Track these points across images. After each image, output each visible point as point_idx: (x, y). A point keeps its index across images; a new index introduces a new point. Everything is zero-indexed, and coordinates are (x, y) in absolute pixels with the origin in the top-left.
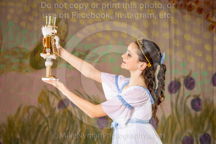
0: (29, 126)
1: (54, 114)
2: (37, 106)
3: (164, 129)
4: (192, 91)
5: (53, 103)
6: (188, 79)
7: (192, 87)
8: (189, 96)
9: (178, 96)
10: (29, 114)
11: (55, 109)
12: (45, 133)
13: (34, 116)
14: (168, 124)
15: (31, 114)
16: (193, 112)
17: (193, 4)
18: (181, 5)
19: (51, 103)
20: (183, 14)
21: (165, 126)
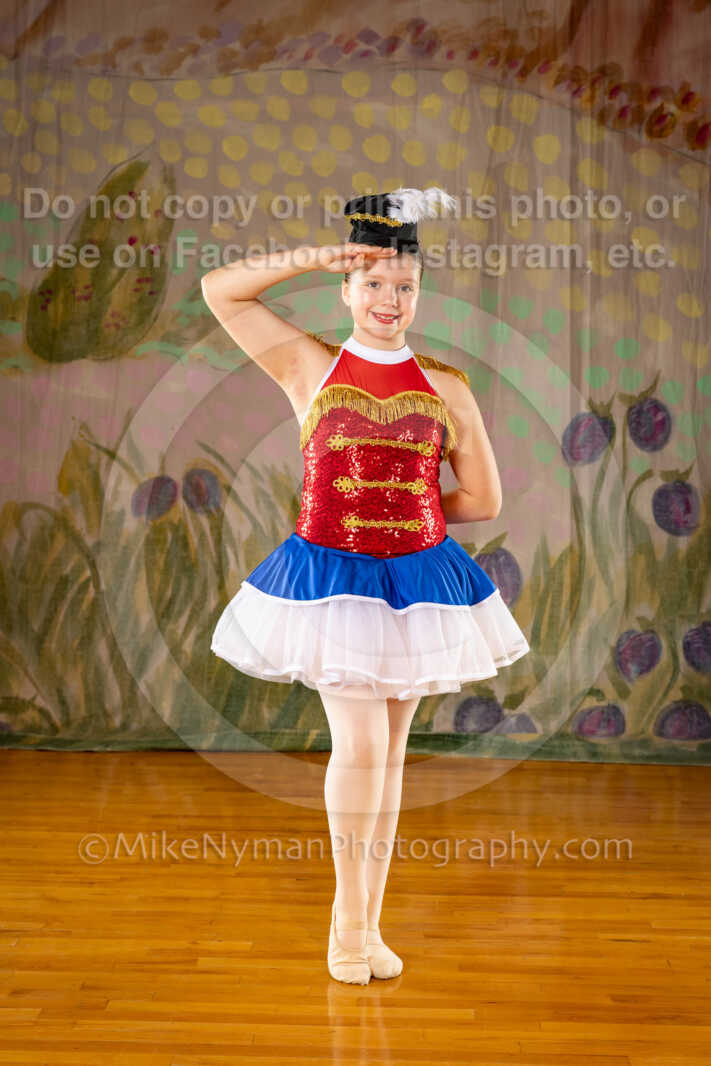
0: (23, 579)
1: (118, 535)
2: (52, 504)
3: (542, 602)
4: (658, 454)
5: (116, 493)
6: (645, 408)
7: (660, 437)
8: (648, 475)
9: (602, 473)
10: (22, 534)
11: (122, 513)
12: (85, 606)
13: (43, 543)
14: (561, 584)
15: (29, 535)
16: (660, 538)
17: (672, 108)
18: (623, 112)
19: (108, 496)
20: (630, 146)
21: (546, 591)
